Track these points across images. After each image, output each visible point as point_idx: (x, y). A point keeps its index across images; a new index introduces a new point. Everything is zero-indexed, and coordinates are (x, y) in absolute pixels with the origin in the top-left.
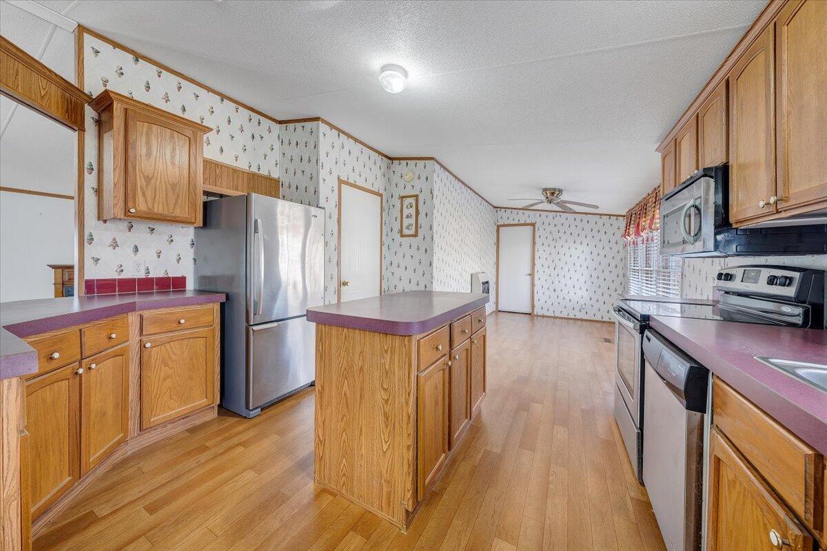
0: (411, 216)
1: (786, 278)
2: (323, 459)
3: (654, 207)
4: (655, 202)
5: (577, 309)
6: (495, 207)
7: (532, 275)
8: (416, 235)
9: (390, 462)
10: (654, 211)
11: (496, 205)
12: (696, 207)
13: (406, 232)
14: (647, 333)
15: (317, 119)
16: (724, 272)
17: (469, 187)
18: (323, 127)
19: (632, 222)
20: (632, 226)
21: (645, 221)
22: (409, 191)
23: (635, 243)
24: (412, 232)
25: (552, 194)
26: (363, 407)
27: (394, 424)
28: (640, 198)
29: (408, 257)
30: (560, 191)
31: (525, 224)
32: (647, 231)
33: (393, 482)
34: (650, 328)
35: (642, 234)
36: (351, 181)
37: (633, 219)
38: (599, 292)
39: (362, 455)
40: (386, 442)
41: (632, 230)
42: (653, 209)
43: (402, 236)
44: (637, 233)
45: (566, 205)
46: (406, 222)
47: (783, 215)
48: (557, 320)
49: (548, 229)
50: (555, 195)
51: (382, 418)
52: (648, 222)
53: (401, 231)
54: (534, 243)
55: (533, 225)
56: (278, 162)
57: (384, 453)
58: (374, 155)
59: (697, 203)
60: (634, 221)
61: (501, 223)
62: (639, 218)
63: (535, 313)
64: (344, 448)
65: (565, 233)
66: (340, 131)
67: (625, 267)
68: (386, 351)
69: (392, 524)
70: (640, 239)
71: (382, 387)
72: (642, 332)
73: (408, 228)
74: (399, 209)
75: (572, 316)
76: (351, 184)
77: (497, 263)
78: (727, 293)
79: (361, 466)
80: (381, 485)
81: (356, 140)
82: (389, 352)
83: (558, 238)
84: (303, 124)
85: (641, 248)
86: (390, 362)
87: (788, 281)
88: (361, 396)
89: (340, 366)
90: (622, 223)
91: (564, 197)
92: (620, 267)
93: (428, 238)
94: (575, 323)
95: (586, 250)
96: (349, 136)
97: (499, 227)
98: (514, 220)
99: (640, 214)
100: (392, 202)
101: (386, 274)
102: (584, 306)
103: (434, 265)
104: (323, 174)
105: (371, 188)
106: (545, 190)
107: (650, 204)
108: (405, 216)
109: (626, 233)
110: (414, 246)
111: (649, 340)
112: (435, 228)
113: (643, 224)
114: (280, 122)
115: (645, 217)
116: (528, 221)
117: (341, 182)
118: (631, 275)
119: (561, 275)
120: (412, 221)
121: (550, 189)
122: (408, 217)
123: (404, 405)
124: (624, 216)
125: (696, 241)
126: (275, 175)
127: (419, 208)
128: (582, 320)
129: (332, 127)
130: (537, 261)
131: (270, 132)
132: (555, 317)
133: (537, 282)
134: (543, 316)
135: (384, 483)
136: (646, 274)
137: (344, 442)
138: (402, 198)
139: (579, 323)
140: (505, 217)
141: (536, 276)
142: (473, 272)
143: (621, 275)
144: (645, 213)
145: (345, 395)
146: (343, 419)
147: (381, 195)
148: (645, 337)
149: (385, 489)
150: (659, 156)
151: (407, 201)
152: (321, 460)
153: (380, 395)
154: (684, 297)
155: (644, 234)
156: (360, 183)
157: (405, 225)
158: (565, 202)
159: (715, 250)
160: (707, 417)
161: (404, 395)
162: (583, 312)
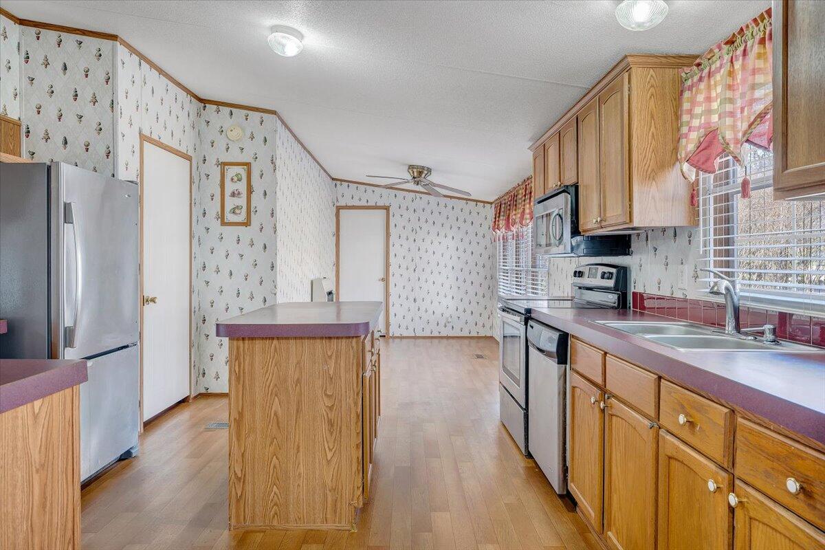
0: (239, 193)
1: (610, 273)
2: (243, 497)
3: (524, 201)
4: (525, 196)
5: (442, 323)
6: (333, 179)
7: (386, 280)
8: (247, 223)
9: (336, 469)
10: (524, 205)
11: (334, 177)
12: (560, 216)
13: (230, 217)
14: (531, 322)
15: (113, 37)
16: (578, 270)
17: (309, 152)
18: (122, 51)
19: (502, 214)
20: (502, 218)
21: (515, 215)
22: (235, 156)
23: (505, 239)
24: (241, 217)
25: (419, 173)
26: (301, 422)
27: (341, 428)
28: (510, 187)
29: (234, 257)
30: (429, 170)
31: (376, 207)
32: (517, 226)
33: (340, 487)
34: (532, 319)
35: (513, 229)
36: (155, 137)
37: (503, 210)
38: (466, 300)
39: (300, 474)
40: (330, 450)
41: (502, 223)
42: (523, 203)
43: (223, 223)
44: (508, 227)
45: (435, 188)
46: (230, 203)
47: (604, 229)
48: (418, 341)
49: (406, 215)
50: (423, 175)
51: (325, 426)
52: (519, 215)
53: (222, 217)
54: (388, 235)
55: (387, 208)
56: (18, 91)
57: (329, 462)
58: (182, 95)
59: (560, 213)
60: (504, 212)
61: (342, 203)
62: (509, 210)
63: (391, 335)
64: (275, 474)
65: (427, 221)
66: (142, 57)
67: (493, 267)
68: (330, 357)
69: (340, 530)
70: (510, 233)
71: (326, 395)
72: (526, 324)
73: (233, 212)
74: (218, 182)
75: (436, 334)
76: (155, 140)
77: (337, 264)
78: (580, 288)
79: (299, 485)
80: (325, 496)
81: (161, 72)
82: (334, 357)
83: (418, 229)
84: (79, 38)
85: (512, 244)
86: (335, 367)
87: (610, 276)
88: (297, 411)
89: (268, 384)
90: (490, 212)
91: (433, 178)
92: (488, 267)
93: (268, 229)
94: (439, 342)
95: (452, 244)
96: (152, 65)
97: (339, 209)
98: (360, 200)
99: (510, 205)
100: (204, 169)
101: (199, 284)
102: (450, 320)
103: (278, 268)
104: (122, 126)
105: (176, 147)
106: (411, 167)
107: (520, 196)
108: (228, 192)
109: (496, 226)
110: (245, 240)
111: (532, 327)
112: (279, 213)
113: (514, 217)
114: (22, 22)
115: (516, 210)
116: (380, 203)
117: (143, 138)
118: (500, 275)
119: (423, 278)
120: (242, 201)
121: (418, 167)
122: (233, 195)
123: (353, 405)
124: (491, 203)
125: (560, 244)
126: (13, 115)
127: (253, 183)
128: (448, 338)
129: (133, 50)
130: (392, 260)
131: (6, 37)
132: (415, 338)
133: (392, 290)
134: (402, 338)
135: (328, 492)
136: (516, 274)
137: (275, 467)
138: (223, 165)
139: (445, 341)
140: (348, 196)
141: (392, 280)
142: (312, 277)
143: (489, 277)
144: (516, 205)
145: (275, 414)
146: (271, 443)
147: (189, 158)
148: (529, 327)
149: (330, 499)
150: (530, 154)
151: (232, 172)
152: (238, 501)
153: (323, 404)
154: (550, 295)
155: (514, 229)
156: (166, 140)
157: (228, 207)
158: (435, 185)
159: (572, 252)
160: (568, 366)
161: (352, 395)
162: (449, 326)
